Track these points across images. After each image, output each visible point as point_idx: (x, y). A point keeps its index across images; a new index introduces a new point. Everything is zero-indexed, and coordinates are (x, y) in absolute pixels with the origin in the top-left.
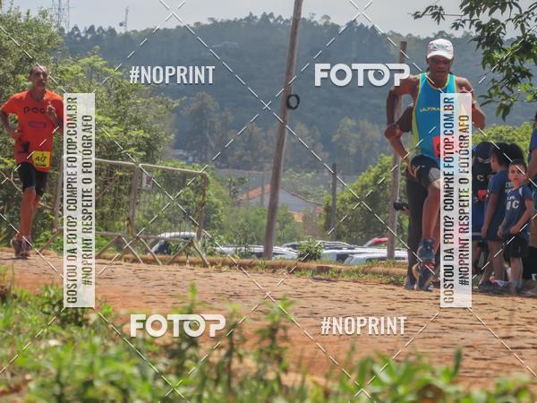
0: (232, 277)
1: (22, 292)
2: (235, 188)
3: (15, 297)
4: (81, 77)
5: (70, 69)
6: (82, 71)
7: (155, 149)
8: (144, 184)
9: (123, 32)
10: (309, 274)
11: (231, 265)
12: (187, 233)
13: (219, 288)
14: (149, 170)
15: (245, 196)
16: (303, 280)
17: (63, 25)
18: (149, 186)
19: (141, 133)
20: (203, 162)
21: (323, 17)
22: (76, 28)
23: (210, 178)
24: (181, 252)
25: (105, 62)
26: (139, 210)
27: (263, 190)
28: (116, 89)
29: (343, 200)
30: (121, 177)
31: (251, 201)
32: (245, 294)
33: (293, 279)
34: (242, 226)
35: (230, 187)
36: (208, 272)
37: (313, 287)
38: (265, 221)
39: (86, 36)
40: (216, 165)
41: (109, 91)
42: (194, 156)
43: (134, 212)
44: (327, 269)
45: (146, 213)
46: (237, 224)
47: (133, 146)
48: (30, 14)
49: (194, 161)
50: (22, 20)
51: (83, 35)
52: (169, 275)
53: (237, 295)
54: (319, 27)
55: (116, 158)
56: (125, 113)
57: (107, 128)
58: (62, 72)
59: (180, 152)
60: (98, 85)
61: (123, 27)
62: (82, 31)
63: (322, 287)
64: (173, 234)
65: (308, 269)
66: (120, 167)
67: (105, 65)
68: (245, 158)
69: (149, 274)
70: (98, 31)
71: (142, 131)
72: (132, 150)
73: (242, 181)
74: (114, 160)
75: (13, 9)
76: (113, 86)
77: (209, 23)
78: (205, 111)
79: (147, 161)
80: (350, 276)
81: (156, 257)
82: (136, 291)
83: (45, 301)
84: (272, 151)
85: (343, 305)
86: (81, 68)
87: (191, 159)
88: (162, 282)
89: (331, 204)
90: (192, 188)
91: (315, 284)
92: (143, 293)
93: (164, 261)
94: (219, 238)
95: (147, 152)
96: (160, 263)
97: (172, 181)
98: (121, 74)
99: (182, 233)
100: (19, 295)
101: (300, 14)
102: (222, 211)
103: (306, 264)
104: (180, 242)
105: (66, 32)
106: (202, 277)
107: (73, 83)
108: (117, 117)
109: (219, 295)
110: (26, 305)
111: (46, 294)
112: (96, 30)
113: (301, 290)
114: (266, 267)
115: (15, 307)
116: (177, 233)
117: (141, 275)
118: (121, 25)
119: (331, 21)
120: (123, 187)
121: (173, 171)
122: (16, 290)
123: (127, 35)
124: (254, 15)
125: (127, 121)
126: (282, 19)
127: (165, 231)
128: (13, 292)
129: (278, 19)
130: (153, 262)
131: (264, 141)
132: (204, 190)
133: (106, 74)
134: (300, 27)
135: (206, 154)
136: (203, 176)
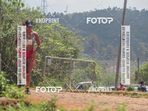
0: (104, 97)
1: (34, 103)
2: (105, 67)
3: (31, 105)
4: (52, 30)
5: (48, 27)
6: (52, 28)
7: (77, 54)
8: (74, 66)
9: (66, 14)
10: (130, 95)
11: (104, 93)
12: (89, 82)
13: (100, 101)
14: (75, 61)
15: (108, 69)
16: (128, 98)
17: (45, 12)
18: (76, 66)
19: (72, 48)
20: (93, 58)
21: (134, 8)
22: (50, 13)
23: (96, 64)
24: (87, 89)
25: (60, 25)
26: (72, 75)
27: (114, 67)
28: (64, 33)
29: (141, 70)
30: (66, 63)
31: (110, 71)
32: (109, 102)
33: (125, 97)
34: (107, 80)
35: (103, 66)
36: (96, 95)
37: (132, 100)
38: (115, 78)
39: (53, 16)
40: (98, 59)
41: (61, 34)
42: (91, 56)
43: (70, 76)
44: (137, 94)
45: (74, 76)
46: (106, 79)
47: (70, 53)
48: (34, 8)
49: (90, 58)
50: (31, 11)
51: (52, 15)
52: (83, 97)
53: (106, 103)
54: (132, 11)
55: (64, 57)
56: (67, 42)
57: (61, 47)
58: (45, 28)
59: (86, 55)
60: (58, 32)
61: (66, 13)
62: (51, 14)
63: (135, 100)
64: (84, 83)
65: (130, 94)
66: (65, 60)
67: (60, 26)
68: (108, 57)
69: (76, 96)
70: (57, 14)
71: (73, 48)
72: (69, 54)
73: (107, 64)
74: (63, 57)
75: (28, 7)
76: (63, 33)
77: (95, 10)
78: (94, 41)
79: (75, 58)
80: (144, 96)
81: (78, 90)
82: (72, 102)
83: (42, 106)
84: (117, 54)
85: (143, 106)
86: (52, 27)
87: (89, 57)
88: (81, 99)
89: (137, 71)
90: (90, 67)
91: (132, 99)
92: (74, 102)
93: (81, 92)
94: (99, 84)
95: (74, 55)
96: (80, 92)
97: (84, 65)
98: (65, 28)
99: (87, 82)
100: (33, 104)
101: (126, 7)
102: (100, 74)
103: (129, 92)
104: (86, 85)
105: (46, 14)
106: (94, 97)
107: (49, 32)
108: (64, 43)
109: (100, 103)
110: (35, 107)
111: (42, 104)
112: (56, 14)
113: (128, 101)
114: (116, 93)
115: (32, 108)
116: (85, 82)
117: (74, 96)
118: (65, 12)
119: (136, 9)
120: (66, 67)
121: (84, 61)
122: (32, 102)
123: (67, 15)
124: (110, 7)
125: (68, 44)
126: (120, 9)
127: (81, 82)
128: (31, 103)
129: (118, 9)
130: (77, 92)
131: (114, 50)
132: (94, 68)
133: (60, 29)
134: (126, 11)
135: (95, 55)
136: (94, 63)
